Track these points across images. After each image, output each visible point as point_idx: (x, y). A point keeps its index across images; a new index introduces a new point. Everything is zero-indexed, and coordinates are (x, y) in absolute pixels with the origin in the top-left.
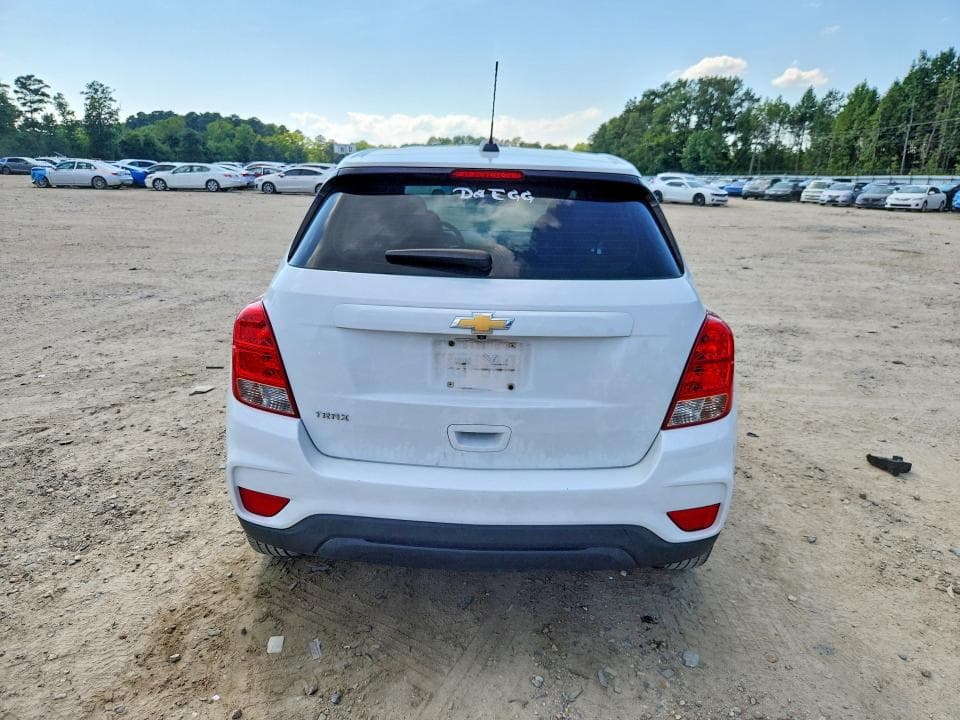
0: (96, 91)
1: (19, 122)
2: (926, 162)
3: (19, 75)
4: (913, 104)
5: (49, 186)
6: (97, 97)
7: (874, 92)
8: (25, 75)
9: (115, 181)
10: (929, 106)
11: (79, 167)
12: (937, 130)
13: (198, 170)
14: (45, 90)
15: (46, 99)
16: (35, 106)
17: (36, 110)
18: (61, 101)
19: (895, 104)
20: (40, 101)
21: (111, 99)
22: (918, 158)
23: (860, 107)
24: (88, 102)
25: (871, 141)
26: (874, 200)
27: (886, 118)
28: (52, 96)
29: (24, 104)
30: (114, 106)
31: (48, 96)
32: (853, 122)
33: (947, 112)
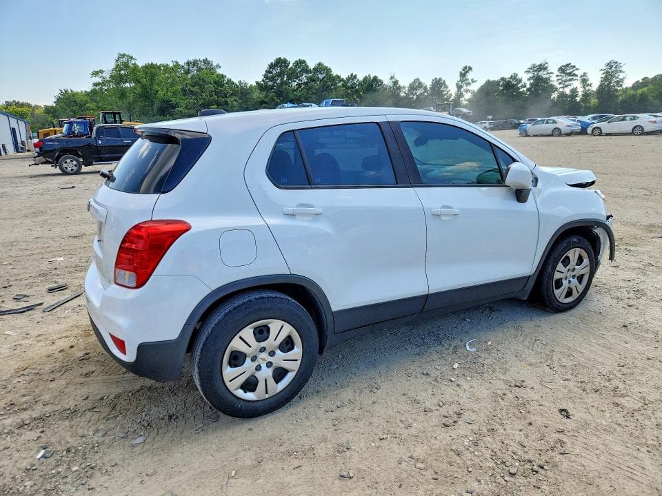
0: (611, 67)
1: (554, 95)
3: (561, 65)
5: (527, 136)
6: (611, 71)
8: (565, 64)
9: (568, 130)
11: (547, 123)
13: (631, 119)
14: (576, 72)
15: (575, 78)
16: (566, 83)
17: (567, 86)
18: (585, 77)
20: (570, 80)
21: (621, 71)
24: (603, 76)
28: (579, 75)
29: (560, 83)
30: (621, 76)
31: (577, 76)
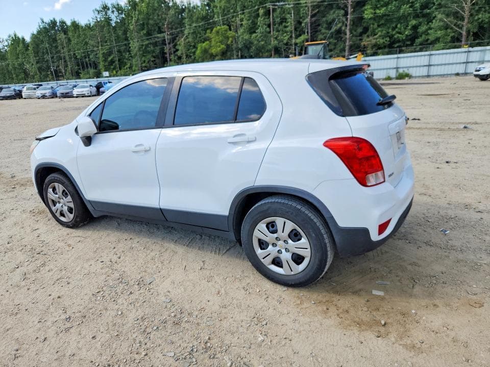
2: (65, 74)
4: (47, 45)
7: (23, 39)
10: (56, 46)
12: (64, 58)
19: (38, 45)
22: (61, 72)
23: (18, 46)
25: (33, 64)
26: (66, 93)
27: (36, 53)
32: (18, 55)
33: (65, 49)
